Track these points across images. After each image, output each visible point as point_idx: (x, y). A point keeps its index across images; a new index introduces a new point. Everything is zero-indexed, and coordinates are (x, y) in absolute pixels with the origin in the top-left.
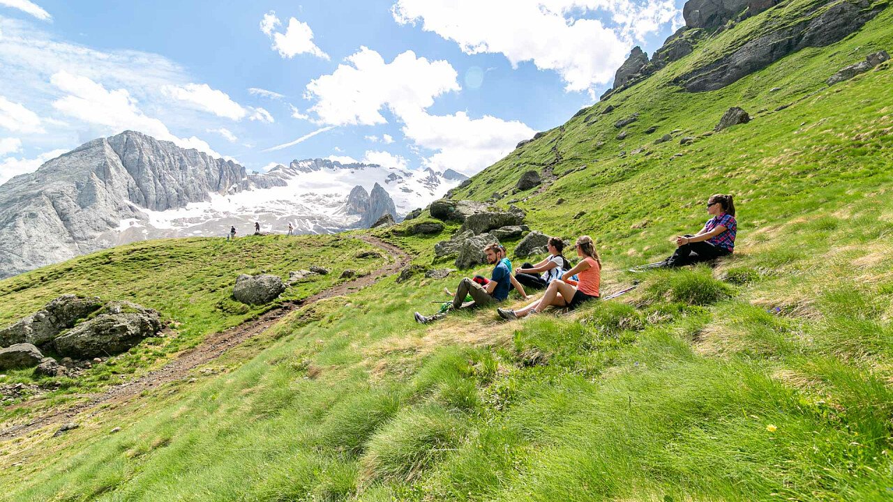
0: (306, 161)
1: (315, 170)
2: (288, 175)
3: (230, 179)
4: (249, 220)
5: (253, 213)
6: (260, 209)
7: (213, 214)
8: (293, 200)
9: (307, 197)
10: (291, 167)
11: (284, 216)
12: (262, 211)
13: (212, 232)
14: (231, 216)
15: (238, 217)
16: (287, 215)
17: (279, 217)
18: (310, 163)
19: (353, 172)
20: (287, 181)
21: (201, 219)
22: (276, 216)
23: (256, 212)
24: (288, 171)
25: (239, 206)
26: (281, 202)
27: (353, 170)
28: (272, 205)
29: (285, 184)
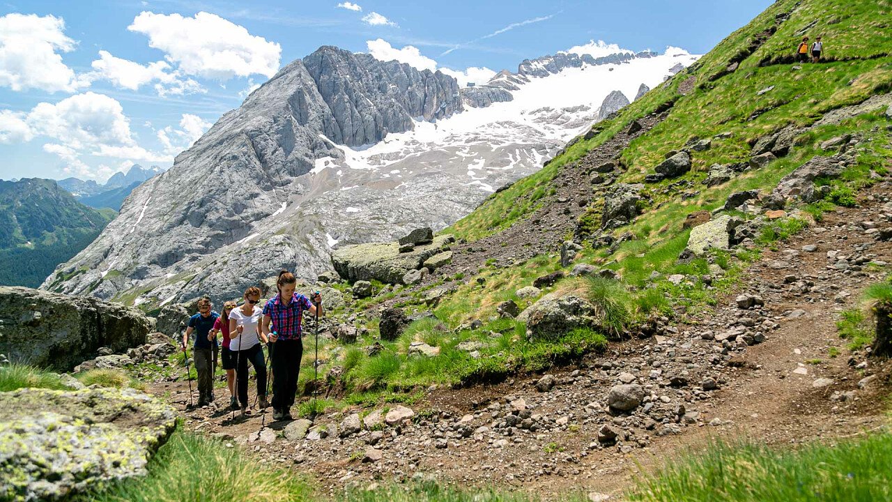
0: (540, 60)
1: (555, 72)
2: (514, 84)
3: (438, 97)
4: (457, 153)
5: (462, 143)
6: (472, 136)
7: (414, 146)
8: (519, 120)
9: (539, 115)
10: (520, 72)
11: (503, 145)
12: (474, 140)
13: (411, 172)
14: (436, 148)
15: (443, 150)
16: (507, 144)
17: (495, 147)
18: (546, 62)
19: (611, 70)
20: (513, 93)
21: (400, 155)
22: (492, 146)
23: (468, 141)
24: (515, 77)
25: (447, 134)
26: (501, 124)
27: (611, 65)
28: (490, 130)
29: (509, 98)
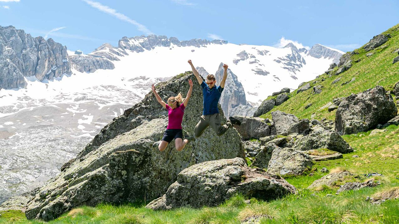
0: (136, 38)
1: (148, 49)
2: (115, 56)
3: (49, 61)
4: (68, 109)
5: (72, 101)
6: (81, 96)
7: (27, 102)
8: (120, 85)
9: (137, 82)
10: (120, 46)
11: (108, 104)
12: (83, 99)
13: (24, 124)
14: (48, 104)
15: (54, 106)
16: (112, 104)
17: (102, 106)
18: (141, 41)
19: (193, 51)
20: (114, 62)
21: (14, 108)
22: (99, 105)
23: (77, 100)
24: (116, 50)
25: (57, 93)
26: (105, 87)
27: (192, 47)
28: (95, 92)
29: (110, 66)
